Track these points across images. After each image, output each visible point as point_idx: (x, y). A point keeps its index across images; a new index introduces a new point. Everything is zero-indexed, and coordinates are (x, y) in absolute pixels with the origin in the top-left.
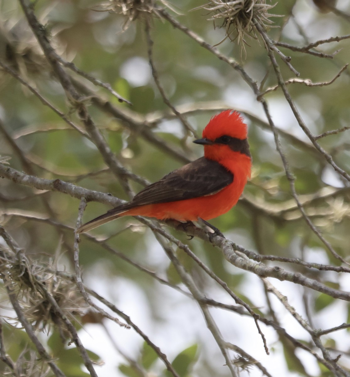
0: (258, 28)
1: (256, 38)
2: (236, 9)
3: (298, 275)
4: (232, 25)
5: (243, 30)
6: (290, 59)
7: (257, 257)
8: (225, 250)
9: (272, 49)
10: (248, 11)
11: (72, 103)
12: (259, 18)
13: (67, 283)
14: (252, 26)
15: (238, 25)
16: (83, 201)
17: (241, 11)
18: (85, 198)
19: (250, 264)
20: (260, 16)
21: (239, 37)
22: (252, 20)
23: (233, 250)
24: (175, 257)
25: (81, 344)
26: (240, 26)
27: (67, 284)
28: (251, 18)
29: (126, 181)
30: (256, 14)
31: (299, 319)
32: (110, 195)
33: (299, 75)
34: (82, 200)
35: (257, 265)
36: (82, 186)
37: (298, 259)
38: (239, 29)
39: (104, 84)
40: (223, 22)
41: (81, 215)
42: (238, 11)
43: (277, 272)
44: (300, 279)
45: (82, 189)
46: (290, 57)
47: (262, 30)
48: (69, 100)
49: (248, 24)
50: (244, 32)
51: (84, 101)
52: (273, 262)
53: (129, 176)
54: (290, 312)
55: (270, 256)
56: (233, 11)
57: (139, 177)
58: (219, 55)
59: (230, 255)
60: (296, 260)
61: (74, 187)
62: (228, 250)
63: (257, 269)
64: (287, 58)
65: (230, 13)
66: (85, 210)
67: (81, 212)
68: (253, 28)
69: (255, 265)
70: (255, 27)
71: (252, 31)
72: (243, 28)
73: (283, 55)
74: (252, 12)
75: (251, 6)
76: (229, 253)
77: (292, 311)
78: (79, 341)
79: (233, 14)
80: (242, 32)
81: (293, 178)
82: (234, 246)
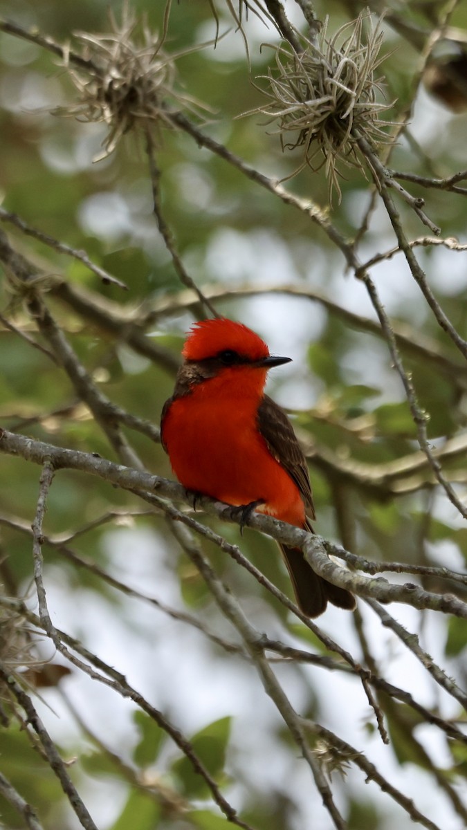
0: (362, 147)
1: (358, 166)
2: (322, 113)
3: (449, 599)
4: (315, 141)
5: (335, 152)
6: (423, 204)
7: (370, 567)
8: (311, 555)
9: (388, 185)
10: (344, 116)
11: (15, 287)
12: (364, 128)
13: (10, 615)
14: (351, 143)
15: (325, 142)
16: (47, 468)
17: (330, 117)
18: (51, 463)
19: (361, 579)
20: (366, 125)
21: (328, 164)
22: (352, 132)
23: (326, 554)
24: (206, 565)
25: (42, 729)
26: (329, 144)
27: (9, 617)
28: (350, 128)
29: (116, 427)
30: (357, 121)
31: (440, 676)
32: (96, 456)
33: (439, 232)
34: (45, 466)
35: (373, 580)
36: (45, 441)
37: (444, 569)
38: (328, 150)
39: (75, 252)
40: (298, 137)
41: (45, 493)
42: (325, 116)
43: (410, 593)
44: (454, 606)
45: (45, 446)
46: (423, 200)
47: (370, 151)
48: (11, 281)
49: (345, 140)
50: (337, 155)
51: (37, 283)
52: (399, 574)
53: (121, 418)
54: (424, 663)
55: (394, 563)
56: (316, 116)
57: (139, 420)
58: (282, 194)
59: (321, 563)
60: (441, 572)
61: (30, 443)
62: (317, 554)
63: (372, 589)
64: (417, 201)
65: (311, 121)
66: (51, 483)
67: (45, 487)
68: (353, 147)
69: (370, 580)
70: (356, 145)
71: (352, 154)
72: (335, 148)
73: (410, 196)
74: (351, 118)
75: (349, 106)
76: (319, 560)
77: (427, 662)
78: (38, 723)
79: (316, 122)
80: (334, 156)
81: (423, 419)
82: (327, 547)
